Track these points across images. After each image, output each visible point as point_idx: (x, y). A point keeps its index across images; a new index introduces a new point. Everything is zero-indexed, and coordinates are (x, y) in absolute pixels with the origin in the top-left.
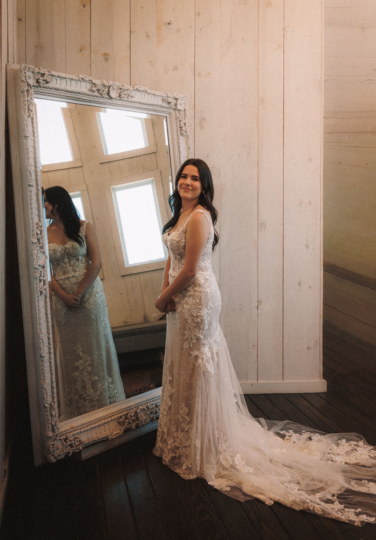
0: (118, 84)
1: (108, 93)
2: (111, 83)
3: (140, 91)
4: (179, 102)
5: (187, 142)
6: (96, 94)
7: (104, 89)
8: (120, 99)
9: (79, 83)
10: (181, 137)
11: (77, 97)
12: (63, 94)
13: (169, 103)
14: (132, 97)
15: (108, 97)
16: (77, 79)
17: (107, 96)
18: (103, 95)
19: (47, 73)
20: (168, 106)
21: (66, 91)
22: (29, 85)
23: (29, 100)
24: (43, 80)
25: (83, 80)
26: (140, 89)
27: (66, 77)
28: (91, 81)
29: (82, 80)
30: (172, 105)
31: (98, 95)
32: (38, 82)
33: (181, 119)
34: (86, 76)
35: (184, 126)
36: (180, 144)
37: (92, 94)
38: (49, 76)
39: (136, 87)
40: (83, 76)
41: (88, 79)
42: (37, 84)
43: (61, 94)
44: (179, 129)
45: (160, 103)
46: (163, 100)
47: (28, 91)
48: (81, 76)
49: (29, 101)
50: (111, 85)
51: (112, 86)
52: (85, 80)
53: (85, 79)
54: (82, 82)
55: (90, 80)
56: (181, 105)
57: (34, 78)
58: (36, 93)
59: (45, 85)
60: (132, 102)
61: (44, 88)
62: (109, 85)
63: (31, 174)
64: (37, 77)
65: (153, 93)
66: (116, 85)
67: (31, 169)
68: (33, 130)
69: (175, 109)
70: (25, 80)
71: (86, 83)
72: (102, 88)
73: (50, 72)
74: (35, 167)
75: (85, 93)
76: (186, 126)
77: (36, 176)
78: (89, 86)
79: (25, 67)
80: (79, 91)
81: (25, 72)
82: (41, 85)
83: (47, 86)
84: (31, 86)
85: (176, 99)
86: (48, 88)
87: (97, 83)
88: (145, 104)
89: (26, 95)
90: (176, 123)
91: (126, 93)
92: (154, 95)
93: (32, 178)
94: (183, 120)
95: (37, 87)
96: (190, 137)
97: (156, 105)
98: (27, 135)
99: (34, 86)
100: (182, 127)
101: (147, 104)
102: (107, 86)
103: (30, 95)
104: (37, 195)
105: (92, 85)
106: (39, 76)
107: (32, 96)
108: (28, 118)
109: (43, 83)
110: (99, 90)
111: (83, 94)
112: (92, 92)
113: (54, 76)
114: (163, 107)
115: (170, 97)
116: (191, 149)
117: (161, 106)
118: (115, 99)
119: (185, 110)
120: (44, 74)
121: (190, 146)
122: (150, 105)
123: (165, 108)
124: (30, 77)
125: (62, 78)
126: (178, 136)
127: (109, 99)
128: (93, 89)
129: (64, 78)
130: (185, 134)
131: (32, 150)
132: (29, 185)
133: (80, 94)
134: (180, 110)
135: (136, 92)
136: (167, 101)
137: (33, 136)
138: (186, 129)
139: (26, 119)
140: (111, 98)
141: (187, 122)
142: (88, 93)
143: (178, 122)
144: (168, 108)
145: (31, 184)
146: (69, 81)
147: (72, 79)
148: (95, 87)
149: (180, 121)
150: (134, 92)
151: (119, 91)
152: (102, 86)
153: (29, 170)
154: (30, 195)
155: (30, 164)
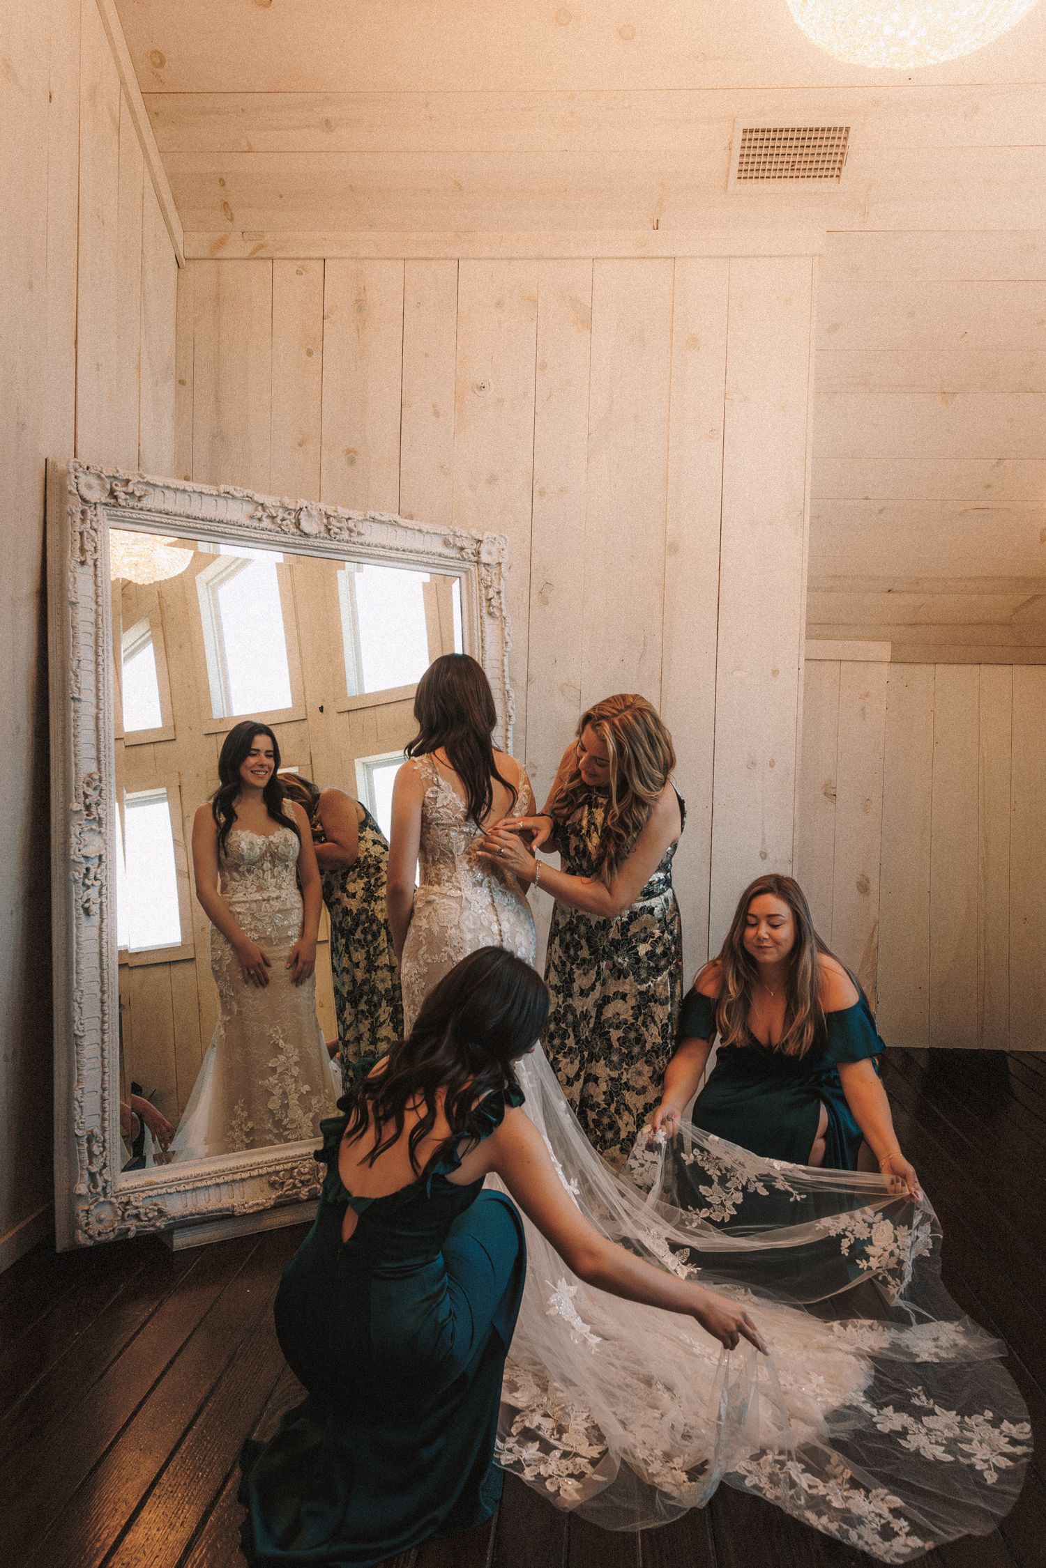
0: (323, 506)
1: (298, 524)
2: (303, 502)
3: (382, 522)
4: (484, 549)
5: (503, 629)
6: (268, 523)
7: (287, 516)
8: (329, 537)
9: (221, 502)
10: (487, 620)
11: (219, 529)
12: (181, 523)
13: (462, 549)
14: (359, 534)
15: (299, 533)
16: (216, 494)
17: (295, 530)
18: (283, 528)
19: (135, 479)
20: (458, 556)
21: (188, 517)
22: (84, 500)
23: (87, 532)
24: (126, 493)
25: (230, 496)
26: (378, 517)
27: (189, 489)
29: (226, 495)
30: (467, 553)
31: (273, 527)
32: (112, 494)
33: (489, 584)
34: (238, 488)
35: (496, 597)
36: (484, 635)
37: (255, 524)
38: (140, 486)
39: (371, 513)
40: (230, 488)
41: (241, 495)
42: (112, 501)
43: (177, 522)
44: (484, 604)
45: (438, 547)
46: (446, 543)
47: (83, 512)
48: (223, 488)
49: (85, 534)
50: (301, 509)
51: (305, 509)
52: (234, 497)
53: (235, 493)
54: (229, 501)
55: (247, 497)
56: (490, 553)
57: (103, 487)
58: (112, 518)
59: (132, 503)
60: (362, 544)
61: (133, 508)
62: (298, 508)
63: (77, 676)
64: (108, 487)
65: (417, 528)
66: (316, 509)
67: (78, 667)
68: (96, 590)
69: (478, 562)
70: (75, 492)
71: (239, 501)
72: (281, 514)
73: (144, 478)
74: (97, 664)
75: (239, 523)
76: (500, 598)
77: (97, 681)
78: (249, 508)
79: (77, 466)
80: (221, 518)
81: (78, 475)
82: (123, 503)
83: (140, 505)
84: (95, 504)
85: (480, 541)
86: (141, 509)
87: (267, 504)
88: (397, 550)
89: (78, 521)
90: (480, 590)
91: (344, 524)
92: (420, 531)
93: (79, 685)
94: (495, 584)
95: (114, 506)
96: (508, 620)
97: (428, 553)
98: (74, 600)
99: (106, 504)
100: (491, 599)
101: (404, 550)
102: (295, 510)
103: (88, 522)
104: (97, 718)
105: (254, 506)
106: (116, 485)
107: (94, 524)
108: (78, 566)
109: (126, 499)
110: (274, 518)
111: (234, 525)
112: (257, 521)
113: (155, 486)
114: (446, 557)
115: (461, 536)
116: (510, 644)
117: (440, 555)
118: (316, 537)
119: (500, 564)
120: (128, 481)
121: (508, 639)
122: (411, 552)
123: (452, 558)
124: (89, 487)
125: (176, 490)
126: (481, 617)
127: (300, 536)
128: (259, 514)
129: (184, 491)
130: (498, 615)
131: (92, 630)
132: (73, 698)
133: (227, 523)
134: (488, 565)
135: (373, 524)
136: (455, 545)
137: (97, 602)
138: (501, 604)
139: (72, 568)
140: (305, 534)
141: (502, 588)
142: (247, 522)
143: (483, 589)
144: (459, 559)
145: (76, 696)
146: (195, 497)
147: (201, 493)
148: (264, 510)
149: (487, 587)
150: (368, 523)
151: (325, 521)
152: (280, 510)
153: (74, 668)
154: (74, 717)
155: (78, 657)
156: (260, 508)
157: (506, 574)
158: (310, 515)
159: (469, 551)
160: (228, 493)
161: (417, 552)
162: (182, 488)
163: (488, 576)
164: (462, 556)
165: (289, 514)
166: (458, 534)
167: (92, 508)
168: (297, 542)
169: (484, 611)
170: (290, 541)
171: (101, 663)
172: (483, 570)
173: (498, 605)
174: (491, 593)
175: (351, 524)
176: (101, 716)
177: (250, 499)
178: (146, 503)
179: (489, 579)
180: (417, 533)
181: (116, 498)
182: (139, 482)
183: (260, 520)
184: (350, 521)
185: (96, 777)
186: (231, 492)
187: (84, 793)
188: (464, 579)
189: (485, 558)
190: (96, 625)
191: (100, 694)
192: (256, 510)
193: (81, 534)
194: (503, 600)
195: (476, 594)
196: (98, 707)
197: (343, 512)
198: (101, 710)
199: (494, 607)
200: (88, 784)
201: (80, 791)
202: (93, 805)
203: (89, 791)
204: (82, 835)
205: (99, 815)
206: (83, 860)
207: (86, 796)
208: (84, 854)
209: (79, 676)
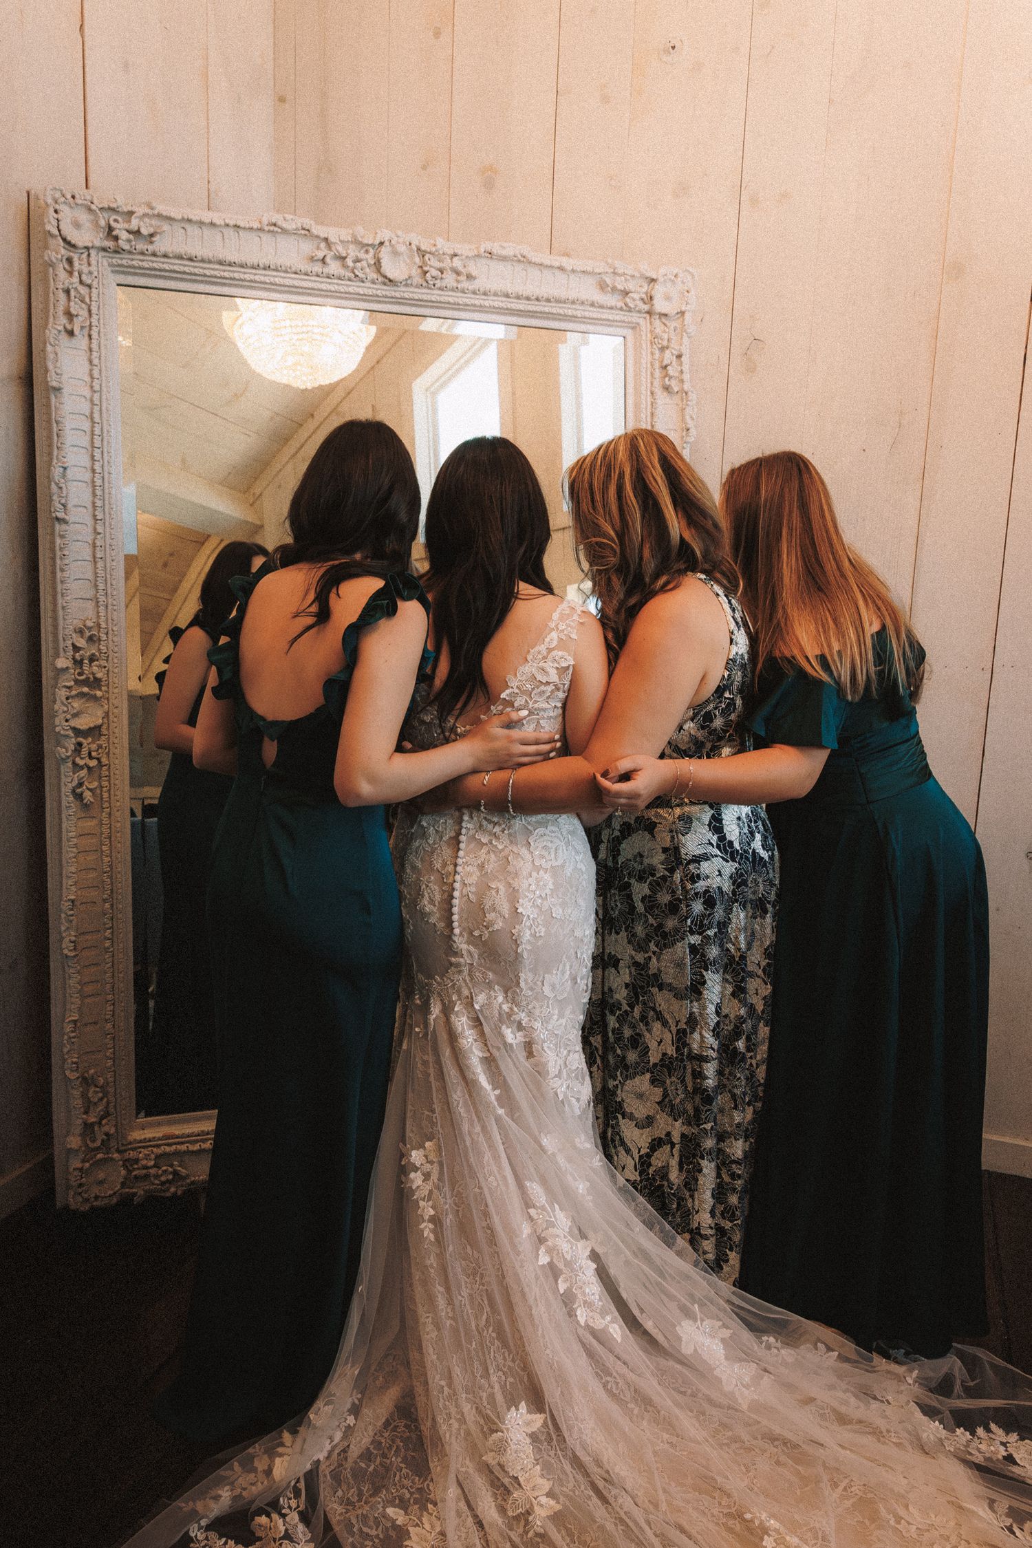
1: (378, 265)
2: (384, 235)
3: (503, 259)
4: (659, 291)
5: (683, 410)
6: (334, 267)
7: (362, 255)
8: (425, 284)
9: (267, 239)
10: (661, 397)
11: (266, 279)
12: (212, 272)
13: (626, 293)
14: (470, 277)
15: (381, 279)
16: (255, 227)
17: (375, 276)
18: (357, 273)
19: (140, 211)
20: (621, 304)
21: (220, 263)
22: (70, 244)
23: (76, 289)
24: (129, 232)
25: (276, 229)
26: (496, 249)
27: (214, 221)
28: (308, 230)
29: (272, 228)
30: (634, 300)
31: (342, 272)
32: (110, 235)
33: (665, 343)
34: (289, 217)
35: (675, 362)
37: (317, 268)
38: (146, 220)
39: (486, 246)
40: (277, 218)
41: (294, 227)
42: (110, 244)
43: (207, 272)
44: (658, 373)
45: (590, 294)
46: (602, 286)
47: (69, 261)
48: (267, 217)
49: (73, 293)
50: (381, 244)
51: (387, 243)
52: (284, 231)
53: (285, 225)
54: (279, 238)
55: (304, 229)
56: (668, 298)
57: (97, 225)
58: (113, 269)
59: (141, 246)
60: (474, 293)
61: (142, 253)
62: (377, 242)
63: (62, 488)
64: (102, 223)
65: (557, 264)
66: (404, 243)
67: (64, 476)
68: (91, 370)
69: (649, 313)
70: (55, 232)
71: (293, 237)
72: (353, 251)
73: (152, 208)
74: (93, 472)
75: (293, 269)
76: (681, 364)
77: (94, 495)
78: (307, 247)
79: (58, 195)
80: (267, 263)
81: (57, 207)
82: (127, 247)
83: (151, 248)
84: (87, 248)
85: (653, 280)
86: (154, 255)
87: (332, 239)
88: (528, 299)
89: (62, 274)
90: (652, 354)
91: (447, 263)
92: (561, 269)
93: (65, 501)
94: (674, 345)
95: (116, 252)
96: (692, 396)
97: (573, 302)
98: (54, 384)
99: (104, 249)
100: (666, 366)
101: (537, 299)
102: (372, 245)
103: (76, 274)
104: (94, 545)
105: (316, 242)
106: (116, 221)
107: (84, 277)
108: (64, 337)
109: (129, 241)
110: (344, 258)
111: (286, 272)
112: (320, 264)
113: (169, 219)
114: (602, 307)
115: (624, 274)
116: (693, 432)
117: (592, 305)
118: (406, 285)
119: (682, 313)
120: (131, 213)
121: (690, 424)
122: (548, 300)
123: (611, 308)
124: (77, 225)
125: (201, 223)
126: (652, 393)
127: (385, 284)
128: (320, 255)
129: (212, 224)
130: (676, 389)
131: (86, 426)
132: (58, 519)
133: (276, 270)
134: (666, 315)
135: (489, 262)
136: (614, 289)
137: (92, 387)
138: (682, 372)
139: (52, 340)
140: (390, 281)
141: (685, 351)
142: (305, 267)
143: (657, 352)
144: (621, 309)
145: (60, 515)
146: (230, 233)
147: (237, 226)
148: (330, 249)
149: (663, 349)
150: (484, 261)
151: (417, 259)
152: (352, 247)
153: (56, 478)
154: (60, 544)
155: (63, 463)
156: (323, 245)
157: (691, 329)
158: (395, 253)
159: (636, 296)
160: (275, 225)
161: (558, 301)
162: (207, 221)
163: (665, 332)
164: (626, 305)
165: (367, 252)
166: (620, 271)
167: (85, 256)
168: (379, 293)
169: (657, 383)
170: (370, 292)
171: (100, 470)
172: (657, 323)
173: (677, 374)
174: (668, 357)
175: (457, 263)
176: (100, 542)
177: (307, 233)
178: (161, 245)
179: (666, 336)
180: (557, 272)
181: (116, 238)
182: (146, 215)
183: (323, 261)
184: (455, 259)
185: (92, 624)
186: (279, 223)
187: (73, 645)
188: (629, 338)
189: (660, 305)
190: (92, 418)
191: (99, 512)
192: (318, 248)
193: (67, 292)
194: (686, 368)
195: (646, 359)
196: (95, 530)
197: (443, 245)
198: (99, 534)
199: (671, 378)
200: (80, 632)
201: (69, 643)
202: (86, 661)
203: (81, 643)
204: (70, 701)
205: (93, 674)
206: (71, 733)
207: (76, 648)
208: (73, 725)
209: (64, 489)
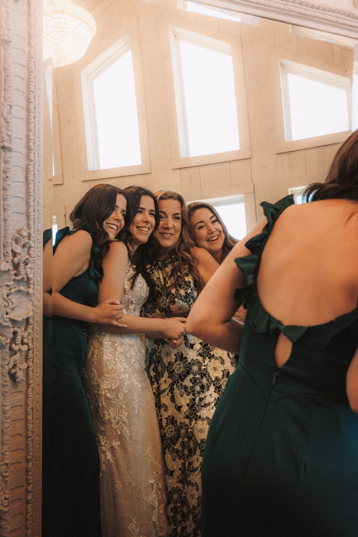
63: (8, 123)
67: (10, 113)
74: (28, 111)
77: (29, 130)
93: (10, 133)
98: (6, 38)
101: (318, 8)
104: (27, 170)
122: (324, 9)
131: (24, 74)
137: (29, 44)
145: (7, 144)
153: (6, 114)
154: (4, 168)
155: (10, 102)
171: (32, 110)
176: (31, 168)
185: (25, 234)
187: (13, 251)
190: (29, 68)
191: (31, 144)
196: (28, 158)
198: (32, 161)
200: (17, 241)
201: (9, 249)
202: (22, 264)
203: (18, 249)
204: (10, 297)
205: (27, 274)
206: (9, 324)
207: (15, 254)
208: (12, 318)
209: (10, 122)
